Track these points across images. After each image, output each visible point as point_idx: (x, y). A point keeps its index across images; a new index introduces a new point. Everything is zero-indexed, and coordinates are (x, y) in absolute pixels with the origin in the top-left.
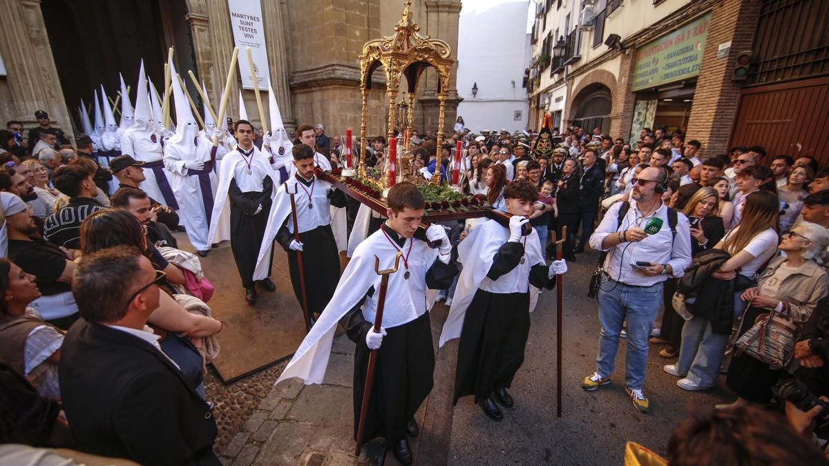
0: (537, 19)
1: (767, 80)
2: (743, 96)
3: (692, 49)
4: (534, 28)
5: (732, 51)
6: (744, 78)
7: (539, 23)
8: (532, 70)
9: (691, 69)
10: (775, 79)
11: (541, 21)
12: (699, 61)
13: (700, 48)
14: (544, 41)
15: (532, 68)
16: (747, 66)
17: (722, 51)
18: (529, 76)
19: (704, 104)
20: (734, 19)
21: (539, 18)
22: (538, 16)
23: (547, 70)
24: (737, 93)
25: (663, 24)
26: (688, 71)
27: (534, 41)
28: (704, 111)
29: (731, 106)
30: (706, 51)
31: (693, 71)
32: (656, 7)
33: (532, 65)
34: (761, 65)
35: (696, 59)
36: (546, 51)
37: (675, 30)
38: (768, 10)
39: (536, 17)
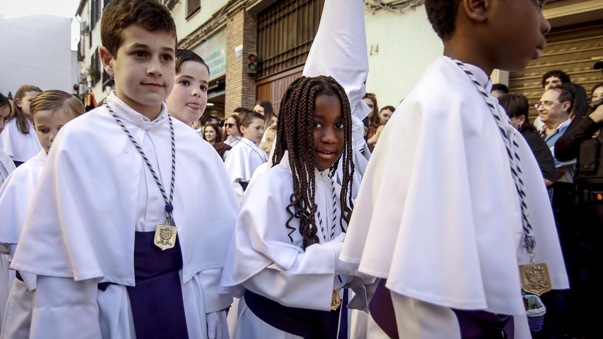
0: (82, 36)
1: (269, 73)
2: (257, 87)
3: (219, 54)
4: (79, 45)
5: (244, 52)
6: (255, 72)
7: (84, 40)
8: (81, 86)
9: (220, 70)
10: (274, 71)
11: (87, 39)
12: (224, 63)
13: (223, 52)
14: (92, 57)
15: (81, 83)
16: (256, 63)
17: (238, 52)
18: (78, 92)
19: (233, 93)
20: (242, 29)
21: (84, 35)
22: (83, 33)
23: (98, 84)
24: (253, 85)
25: (195, 35)
26: (219, 72)
27: (81, 58)
28: (234, 99)
29: (250, 94)
30: (228, 53)
31: (222, 70)
32: (188, 21)
33: (80, 81)
34: (264, 64)
35: (223, 61)
36: (95, 67)
37: (204, 41)
38: (261, 27)
39: (81, 34)
